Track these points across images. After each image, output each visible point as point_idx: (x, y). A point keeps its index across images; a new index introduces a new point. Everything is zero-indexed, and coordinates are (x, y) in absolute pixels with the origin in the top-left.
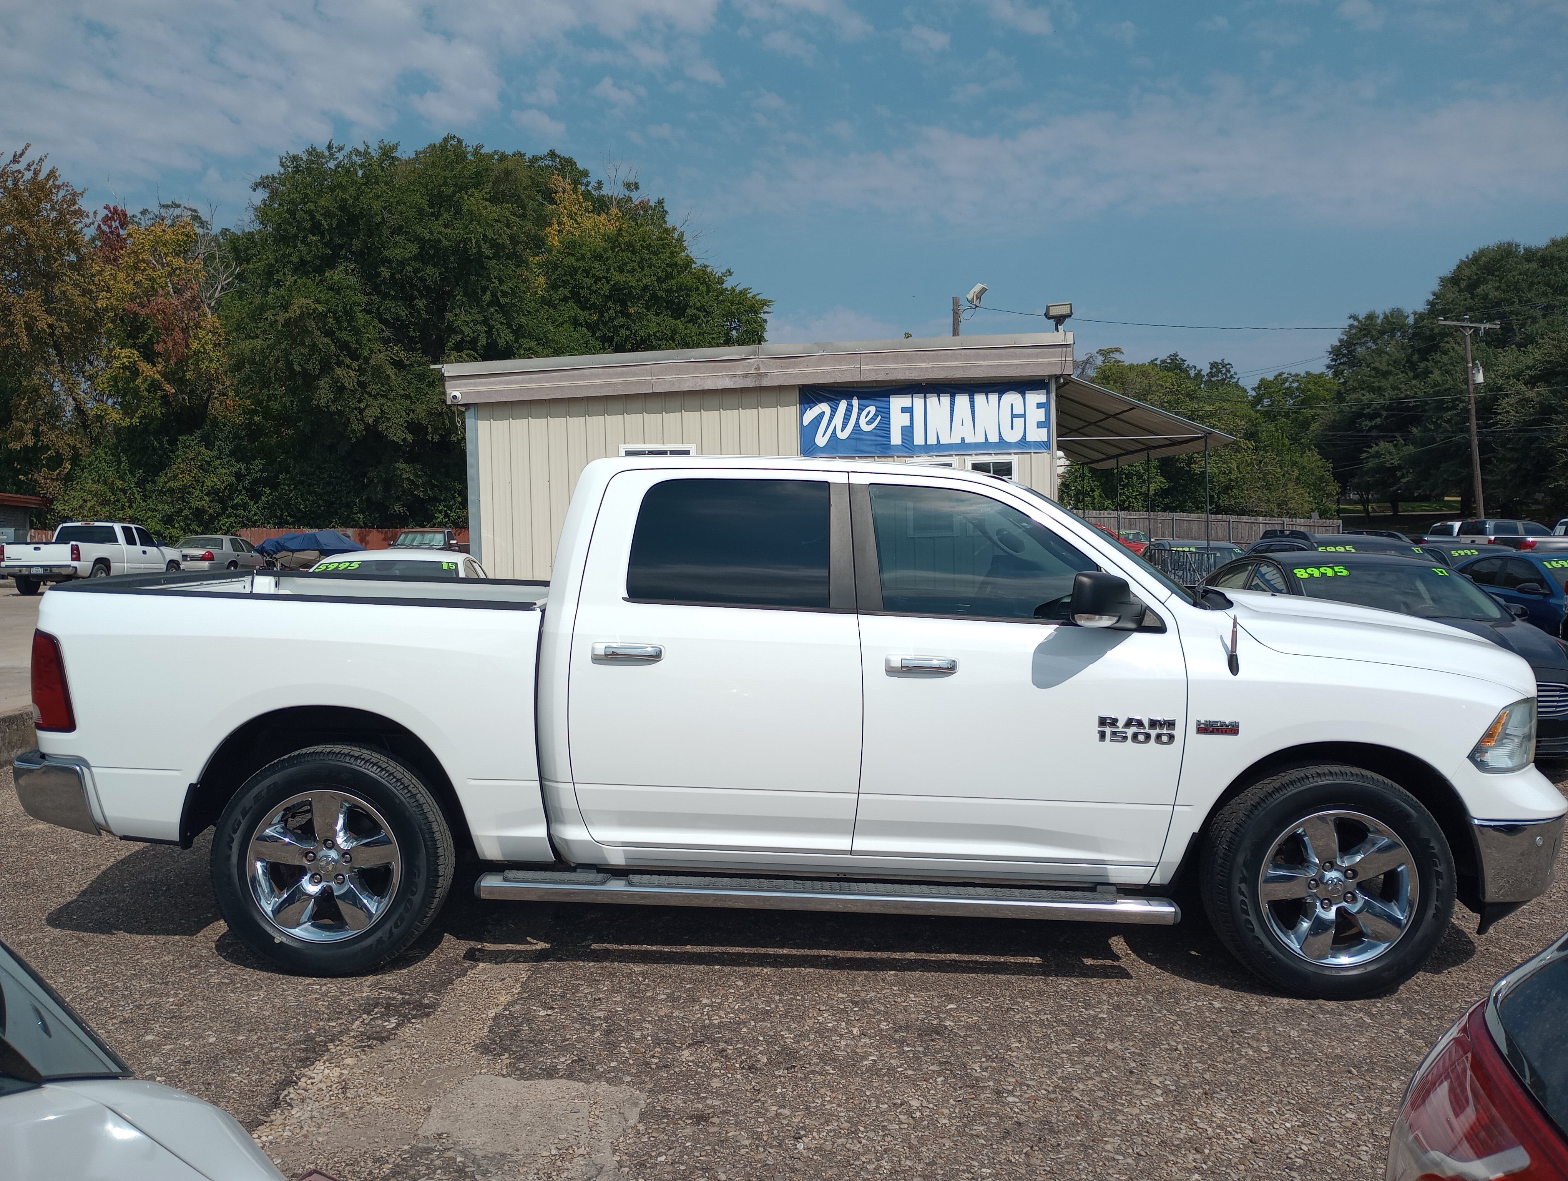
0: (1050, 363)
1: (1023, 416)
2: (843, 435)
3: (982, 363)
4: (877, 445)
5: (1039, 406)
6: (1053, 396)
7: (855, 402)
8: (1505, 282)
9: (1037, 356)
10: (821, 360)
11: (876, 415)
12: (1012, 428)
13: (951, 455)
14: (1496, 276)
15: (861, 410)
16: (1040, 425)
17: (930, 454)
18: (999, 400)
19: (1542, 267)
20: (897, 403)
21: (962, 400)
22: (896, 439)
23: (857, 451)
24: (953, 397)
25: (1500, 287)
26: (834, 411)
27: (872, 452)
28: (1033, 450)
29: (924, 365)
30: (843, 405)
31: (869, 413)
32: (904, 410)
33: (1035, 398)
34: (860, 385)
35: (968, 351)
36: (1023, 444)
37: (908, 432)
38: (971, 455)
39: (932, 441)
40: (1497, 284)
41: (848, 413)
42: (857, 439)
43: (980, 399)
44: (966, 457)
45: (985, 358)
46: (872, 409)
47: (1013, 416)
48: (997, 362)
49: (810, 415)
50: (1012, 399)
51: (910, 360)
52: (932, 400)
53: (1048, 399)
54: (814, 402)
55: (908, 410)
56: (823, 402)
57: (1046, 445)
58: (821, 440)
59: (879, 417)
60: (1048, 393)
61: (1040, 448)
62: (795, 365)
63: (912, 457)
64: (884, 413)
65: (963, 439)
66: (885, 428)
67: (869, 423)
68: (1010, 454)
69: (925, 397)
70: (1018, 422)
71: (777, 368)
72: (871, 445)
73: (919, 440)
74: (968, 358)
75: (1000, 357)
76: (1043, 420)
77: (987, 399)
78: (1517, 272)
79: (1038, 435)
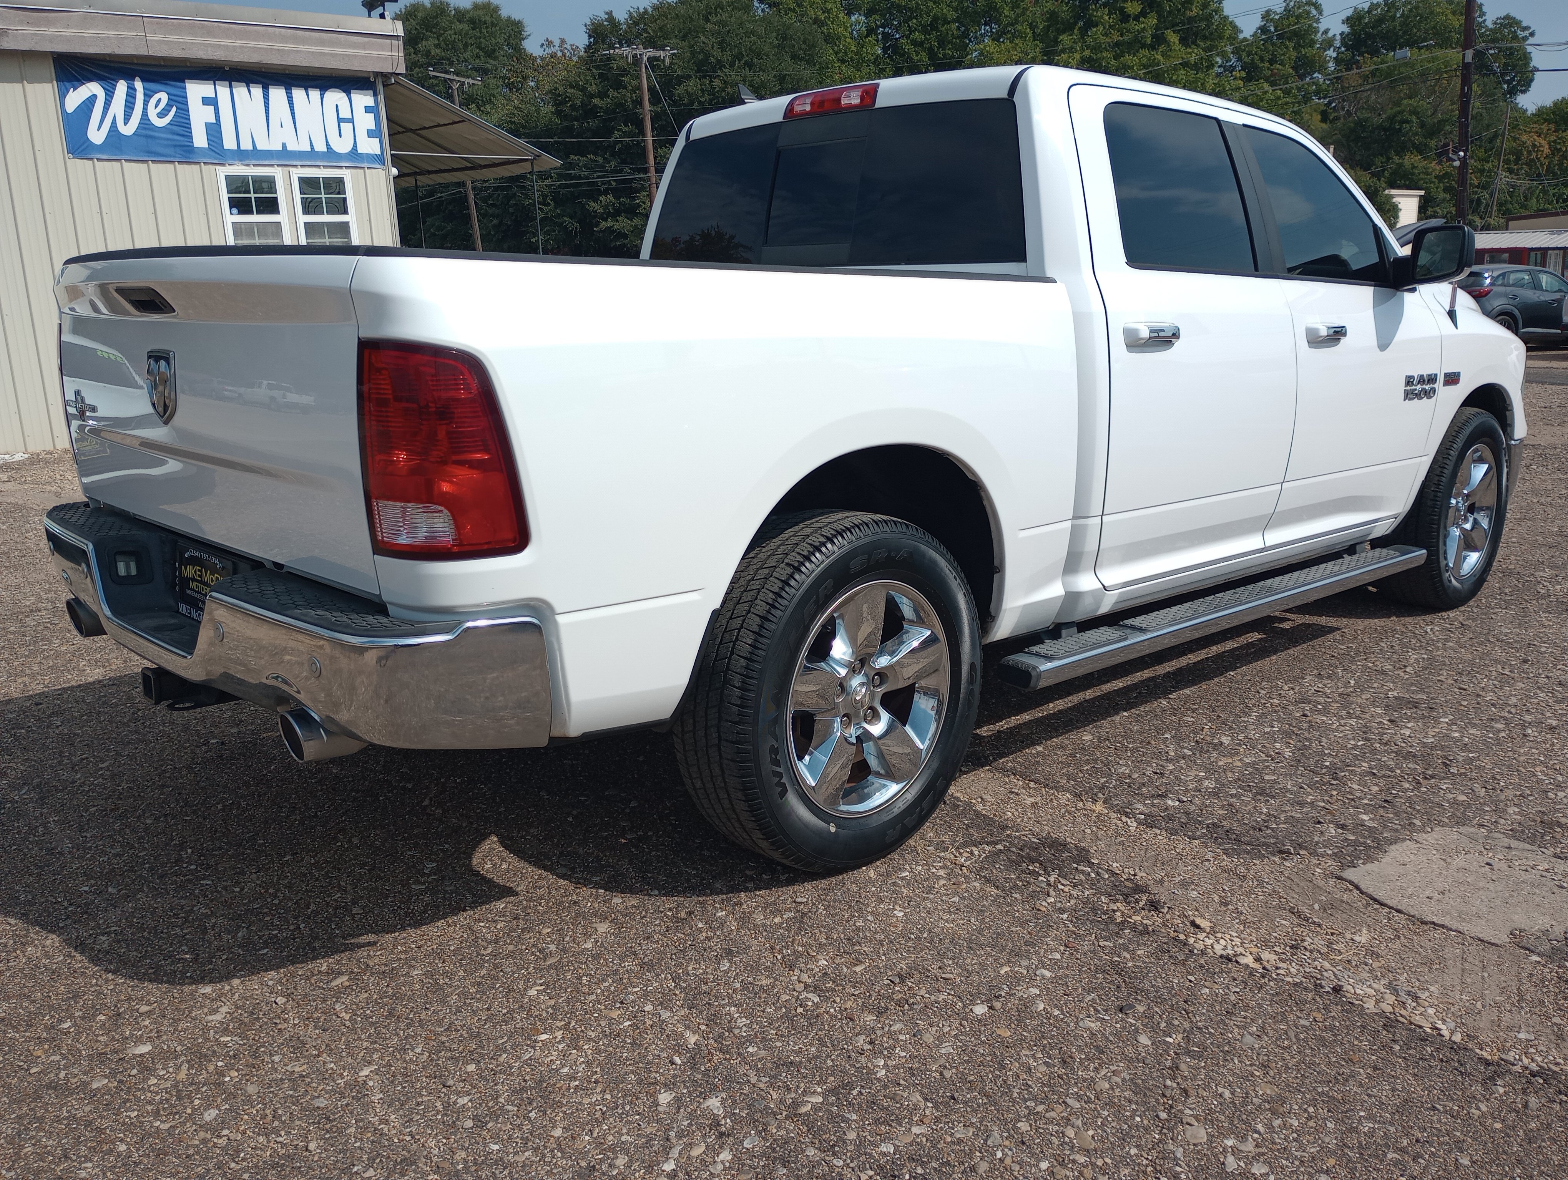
0: (379, 58)
1: (351, 121)
2: (128, 130)
3: (301, 47)
4: (175, 146)
5: (368, 109)
6: (381, 98)
7: (138, 85)
8: (444, 40)
9: (364, 46)
10: (87, 20)
11: (169, 107)
12: (340, 136)
13: (272, 165)
14: (434, 33)
15: (148, 97)
16: (371, 134)
17: (247, 162)
18: (322, 99)
19: (473, 29)
20: (196, 91)
21: (277, 94)
22: (200, 140)
23: (150, 153)
24: (265, 88)
25: (439, 45)
26: (110, 95)
27: (170, 156)
28: (365, 165)
29: (230, 42)
30: (122, 87)
31: (159, 101)
32: (206, 101)
33: (363, 99)
34: (140, 62)
35: (283, 30)
36: (354, 156)
37: (214, 130)
38: (296, 166)
39: (246, 145)
40: (436, 42)
41: (131, 100)
42: (147, 136)
43: (298, 94)
44: (291, 169)
45: (304, 42)
46: (164, 97)
47: (340, 120)
48: (320, 49)
49: (75, 98)
50: (335, 97)
51: (210, 33)
52: (240, 91)
53: (376, 101)
54: (79, 80)
55: (211, 102)
56: (90, 80)
57: (379, 159)
58: (97, 135)
59: (174, 109)
60: (375, 95)
61: (374, 163)
62: (49, 23)
63: (223, 165)
64: (180, 102)
65: (284, 145)
66: (183, 123)
67: (161, 115)
68: (341, 167)
69: (231, 87)
70: (346, 127)
71: (21, 23)
72: (167, 146)
73: (229, 143)
74: (284, 39)
75: (322, 43)
76: (374, 128)
77: (308, 95)
78: (453, 32)
79: (370, 146)
